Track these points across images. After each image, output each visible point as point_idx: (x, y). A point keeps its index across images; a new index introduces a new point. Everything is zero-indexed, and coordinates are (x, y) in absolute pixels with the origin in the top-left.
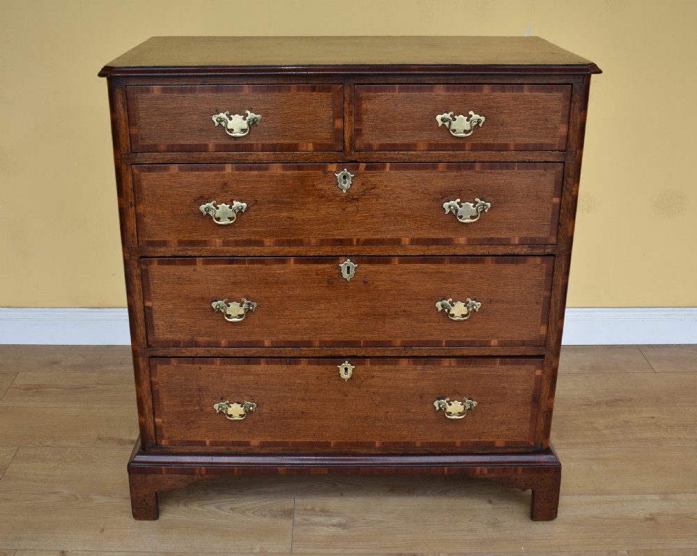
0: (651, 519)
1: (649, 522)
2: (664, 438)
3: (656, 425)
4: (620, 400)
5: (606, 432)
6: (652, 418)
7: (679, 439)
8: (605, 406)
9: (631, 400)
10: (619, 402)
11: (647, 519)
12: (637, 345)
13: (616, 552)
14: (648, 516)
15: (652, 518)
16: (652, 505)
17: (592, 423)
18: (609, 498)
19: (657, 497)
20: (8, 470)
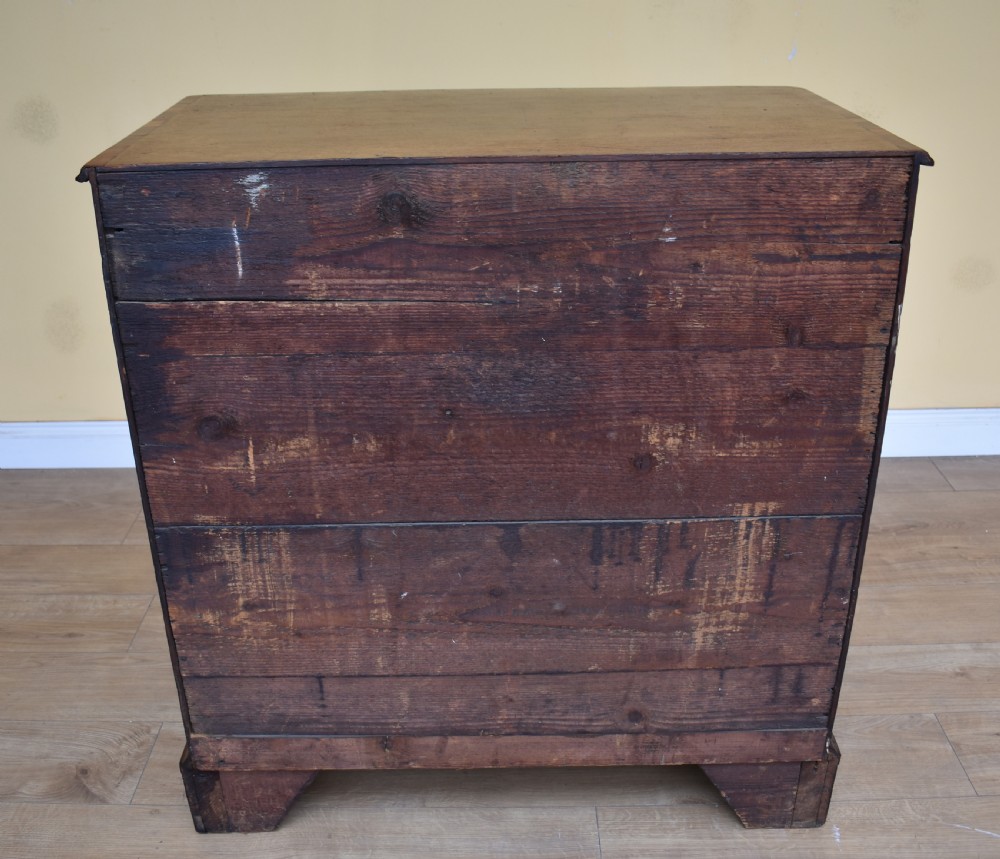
0: (962, 675)
1: (959, 678)
2: (972, 574)
3: (961, 557)
4: (913, 526)
5: (898, 566)
6: (956, 548)
7: (991, 574)
8: (894, 534)
9: (926, 526)
10: (912, 529)
11: (957, 674)
12: (929, 458)
13: (920, 715)
14: (958, 671)
15: (963, 673)
16: (961, 656)
17: (878, 555)
18: (908, 648)
19: (967, 647)
20: (143, 623)
